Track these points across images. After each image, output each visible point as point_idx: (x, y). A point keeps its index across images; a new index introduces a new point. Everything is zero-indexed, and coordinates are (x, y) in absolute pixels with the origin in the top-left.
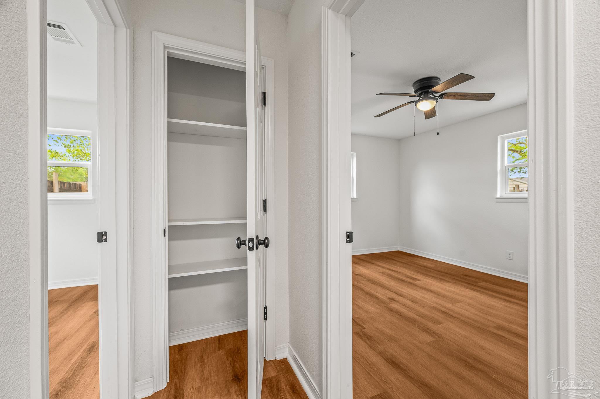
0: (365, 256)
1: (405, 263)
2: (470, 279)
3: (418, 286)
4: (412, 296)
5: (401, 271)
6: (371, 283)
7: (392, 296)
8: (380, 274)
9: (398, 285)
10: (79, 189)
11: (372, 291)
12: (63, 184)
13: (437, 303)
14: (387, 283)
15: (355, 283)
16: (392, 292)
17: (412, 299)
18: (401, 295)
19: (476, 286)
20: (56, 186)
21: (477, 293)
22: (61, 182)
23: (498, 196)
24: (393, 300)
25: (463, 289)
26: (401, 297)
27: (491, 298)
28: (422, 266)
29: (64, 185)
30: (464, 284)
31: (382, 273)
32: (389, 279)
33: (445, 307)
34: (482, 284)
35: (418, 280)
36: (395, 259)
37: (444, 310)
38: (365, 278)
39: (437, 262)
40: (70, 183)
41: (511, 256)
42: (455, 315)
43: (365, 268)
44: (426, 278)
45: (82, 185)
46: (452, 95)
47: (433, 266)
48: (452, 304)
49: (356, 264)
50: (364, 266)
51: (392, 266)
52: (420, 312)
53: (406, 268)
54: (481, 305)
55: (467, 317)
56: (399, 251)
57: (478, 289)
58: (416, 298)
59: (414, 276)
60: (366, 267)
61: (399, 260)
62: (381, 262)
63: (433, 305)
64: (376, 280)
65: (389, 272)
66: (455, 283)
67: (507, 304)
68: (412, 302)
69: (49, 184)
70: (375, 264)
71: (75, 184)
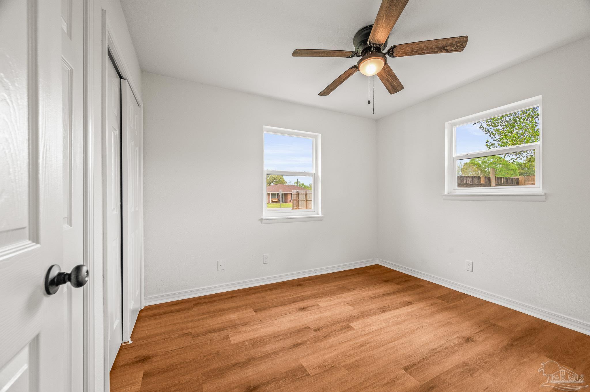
10: (516, 183)
12: (499, 180)
20: (493, 181)
22: (497, 177)
29: (501, 181)
40: (506, 178)
45: (520, 179)
69: (487, 180)
71: (512, 179)
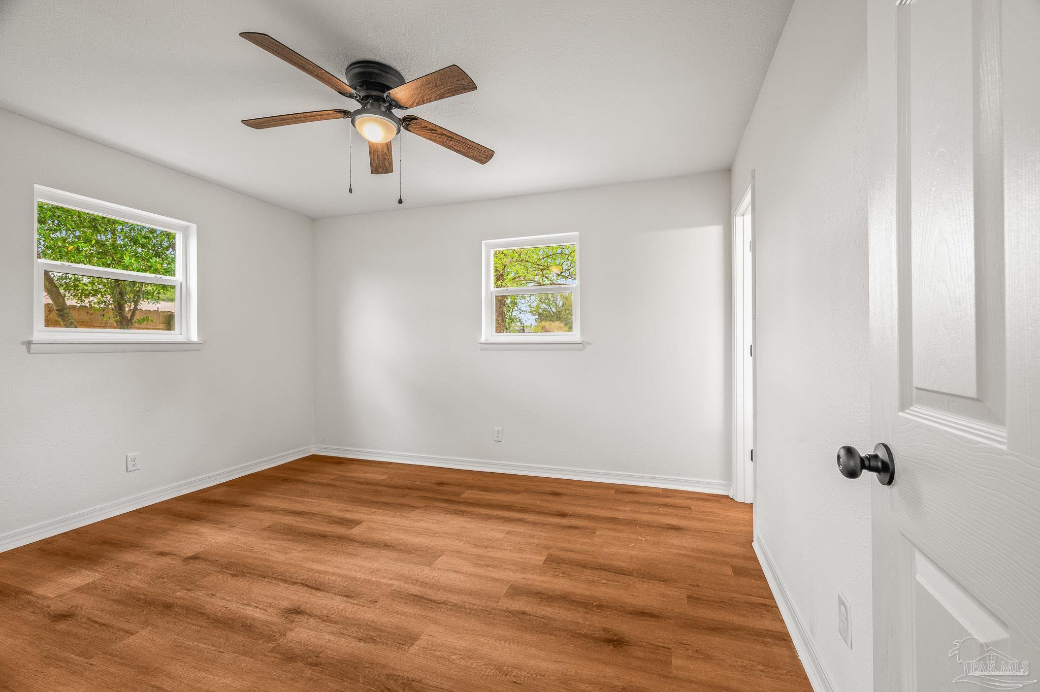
0: (224, 489)
1: (328, 485)
2: (448, 489)
3: (358, 542)
4: (344, 576)
5: (316, 509)
6: (233, 575)
7: (294, 597)
8: (265, 534)
9: (310, 555)
11: (234, 607)
13: (401, 577)
14: (280, 557)
15: (178, 594)
16: (294, 583)
17: (345, 587)
18: (317, 587)
19: (458, 502)
21: (463, 519)
23: (483, 340)
24: (296, 611)
25: (441, 517)
26: (319, 594)
27: (485, 522)
28: (362, 483)
30: (441, 504)
31: (269, 529)
32: (286, 544)
33: (416, 582)
34: (468, 494)
35: (358, 523)
36: (306, 478)
37: (415, 589)
38: (213, 563)
39: (390, 466)
41: (500, 435)
42: (440, 596)
43: (221, 526)
44: (374, 512)
46: (426, 127)
47: (384, 477)
48: (430, 565)
49: (194, 519)
50: (216, 522)
51: (296, 501)
52: (367, 625)
53: (329, 497)
54: (476, 546)
55: (460, 592)
56: (313, 456)
57: (463, 508)
58: (354, 579)
59: (348, 516)
60: (223, 523)
61: (314, 480)
62: (269, 497)
63: (392, 585)
64: (250, 560)
65: (289, 520)
66: (426, 507)
67: (508, 527)
68: (347, 596)
70: (253, 506)
